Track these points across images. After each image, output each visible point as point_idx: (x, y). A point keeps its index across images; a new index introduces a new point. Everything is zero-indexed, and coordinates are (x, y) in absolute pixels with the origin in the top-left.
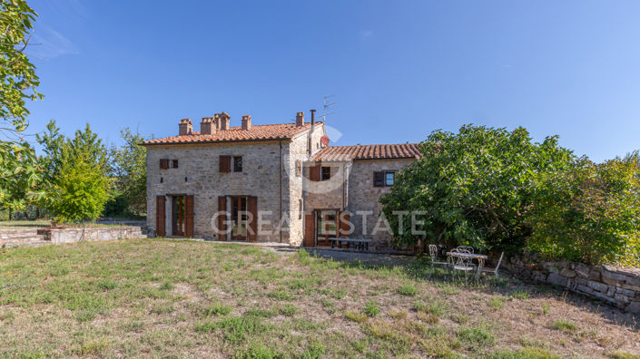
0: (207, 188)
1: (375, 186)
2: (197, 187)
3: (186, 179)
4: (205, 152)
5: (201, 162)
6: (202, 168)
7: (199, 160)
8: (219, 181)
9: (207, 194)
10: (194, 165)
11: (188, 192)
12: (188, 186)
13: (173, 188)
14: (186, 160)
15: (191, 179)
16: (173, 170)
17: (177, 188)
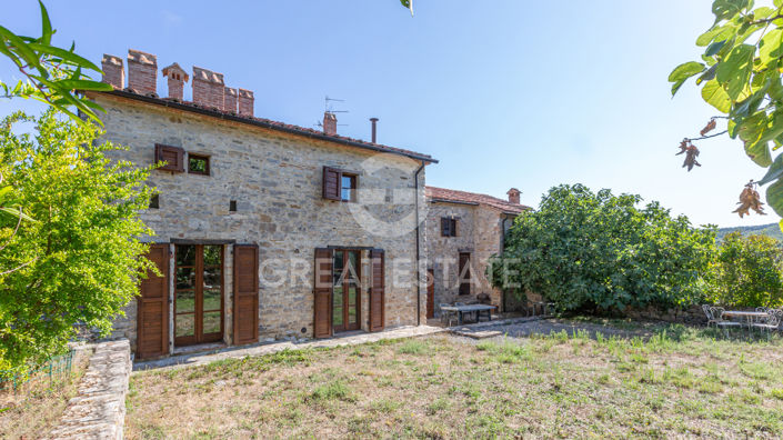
0: (287, 230)
1: (443, 235)
2: (262, 227)
3: (233, 206)
4: (281, 151)
5: (272, 173)
6: (275, 184)
7: (268, 165)
8: (315, 216)
9: (288, 243)
10: (256, 176)
11: (241, 236)
12: (240, 222)
13: (194, 223)
14: (235, 159)
15: (247, 206)
16: (194, 178)
17: (206, 225)
